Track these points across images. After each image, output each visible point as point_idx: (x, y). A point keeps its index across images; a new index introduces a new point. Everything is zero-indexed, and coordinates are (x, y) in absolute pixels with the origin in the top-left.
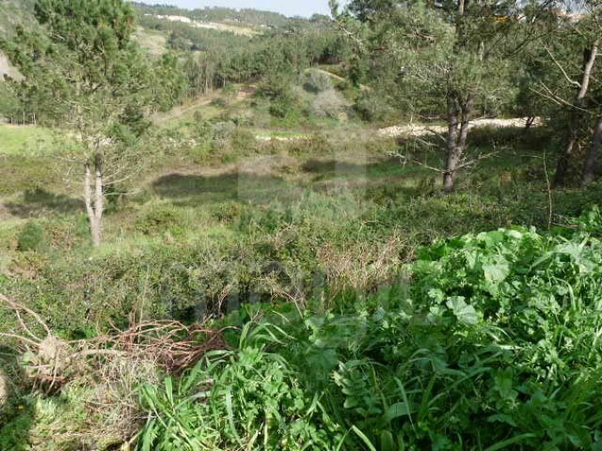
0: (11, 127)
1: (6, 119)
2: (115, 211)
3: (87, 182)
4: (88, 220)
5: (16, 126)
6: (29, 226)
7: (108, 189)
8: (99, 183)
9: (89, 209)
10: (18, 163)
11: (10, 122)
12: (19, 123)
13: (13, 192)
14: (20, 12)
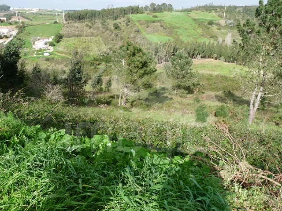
0: (225, 63)
1: (224, 60)
2: (263, 109)
3: (254, 93)
4: (249, 110)
5: (227, 63)
6: (222, 106)
7: (263, 98)
8: (260, 95)
9: (251, 106)
10: (224, 79)
11: (225, 61)
12: (229, 62)
13: (219, 90)
14: (242, 14)
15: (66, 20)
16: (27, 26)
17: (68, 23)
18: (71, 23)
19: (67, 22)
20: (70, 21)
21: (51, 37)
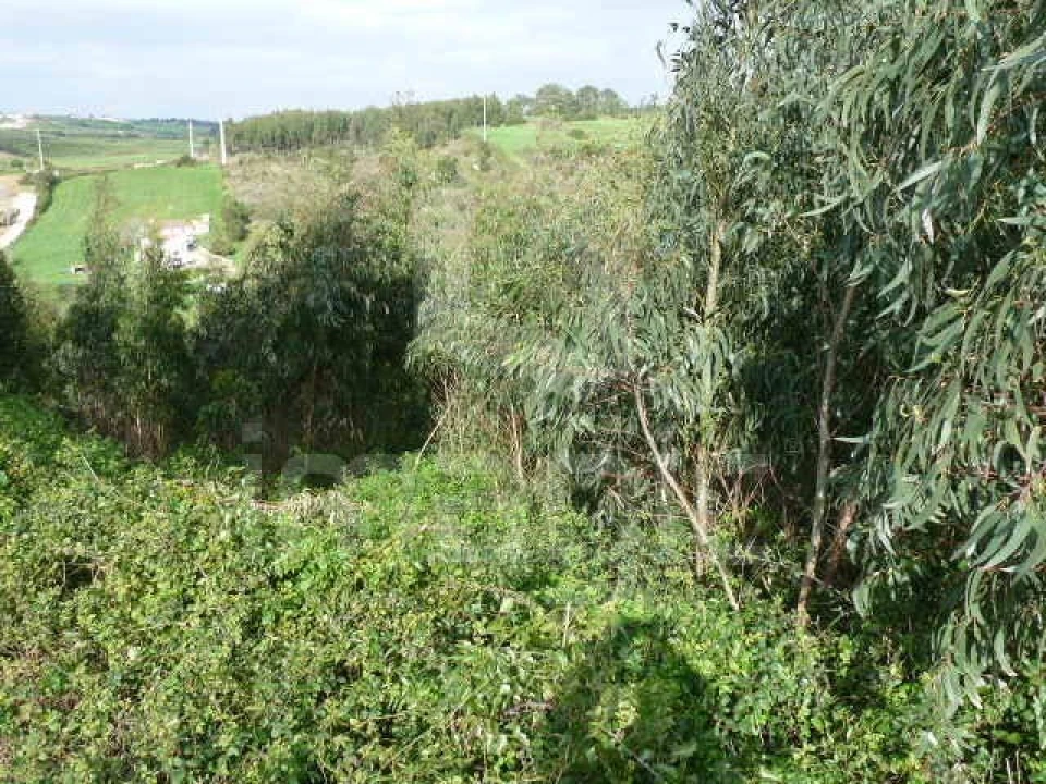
15: (230, 152)
16: (66, 179)
17: (241, 163)
18: (251, 161)
19: (236, 159)
20: (248, 155)
21: (200, 219)
